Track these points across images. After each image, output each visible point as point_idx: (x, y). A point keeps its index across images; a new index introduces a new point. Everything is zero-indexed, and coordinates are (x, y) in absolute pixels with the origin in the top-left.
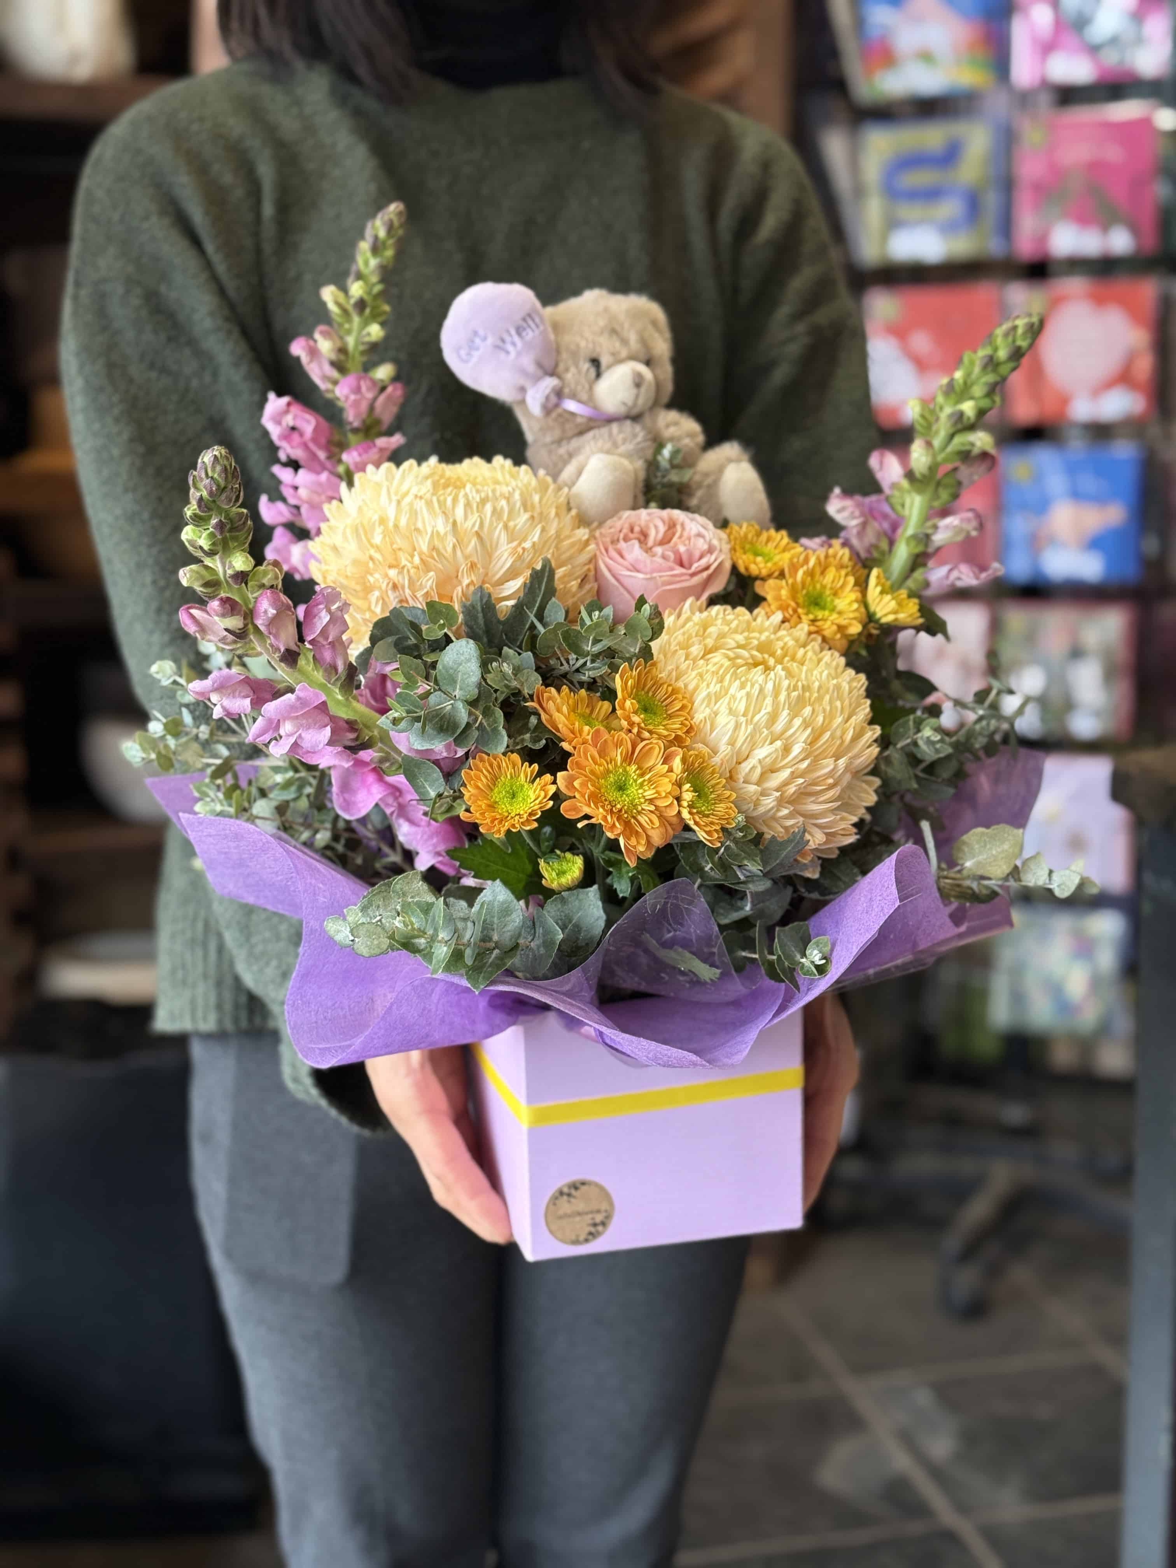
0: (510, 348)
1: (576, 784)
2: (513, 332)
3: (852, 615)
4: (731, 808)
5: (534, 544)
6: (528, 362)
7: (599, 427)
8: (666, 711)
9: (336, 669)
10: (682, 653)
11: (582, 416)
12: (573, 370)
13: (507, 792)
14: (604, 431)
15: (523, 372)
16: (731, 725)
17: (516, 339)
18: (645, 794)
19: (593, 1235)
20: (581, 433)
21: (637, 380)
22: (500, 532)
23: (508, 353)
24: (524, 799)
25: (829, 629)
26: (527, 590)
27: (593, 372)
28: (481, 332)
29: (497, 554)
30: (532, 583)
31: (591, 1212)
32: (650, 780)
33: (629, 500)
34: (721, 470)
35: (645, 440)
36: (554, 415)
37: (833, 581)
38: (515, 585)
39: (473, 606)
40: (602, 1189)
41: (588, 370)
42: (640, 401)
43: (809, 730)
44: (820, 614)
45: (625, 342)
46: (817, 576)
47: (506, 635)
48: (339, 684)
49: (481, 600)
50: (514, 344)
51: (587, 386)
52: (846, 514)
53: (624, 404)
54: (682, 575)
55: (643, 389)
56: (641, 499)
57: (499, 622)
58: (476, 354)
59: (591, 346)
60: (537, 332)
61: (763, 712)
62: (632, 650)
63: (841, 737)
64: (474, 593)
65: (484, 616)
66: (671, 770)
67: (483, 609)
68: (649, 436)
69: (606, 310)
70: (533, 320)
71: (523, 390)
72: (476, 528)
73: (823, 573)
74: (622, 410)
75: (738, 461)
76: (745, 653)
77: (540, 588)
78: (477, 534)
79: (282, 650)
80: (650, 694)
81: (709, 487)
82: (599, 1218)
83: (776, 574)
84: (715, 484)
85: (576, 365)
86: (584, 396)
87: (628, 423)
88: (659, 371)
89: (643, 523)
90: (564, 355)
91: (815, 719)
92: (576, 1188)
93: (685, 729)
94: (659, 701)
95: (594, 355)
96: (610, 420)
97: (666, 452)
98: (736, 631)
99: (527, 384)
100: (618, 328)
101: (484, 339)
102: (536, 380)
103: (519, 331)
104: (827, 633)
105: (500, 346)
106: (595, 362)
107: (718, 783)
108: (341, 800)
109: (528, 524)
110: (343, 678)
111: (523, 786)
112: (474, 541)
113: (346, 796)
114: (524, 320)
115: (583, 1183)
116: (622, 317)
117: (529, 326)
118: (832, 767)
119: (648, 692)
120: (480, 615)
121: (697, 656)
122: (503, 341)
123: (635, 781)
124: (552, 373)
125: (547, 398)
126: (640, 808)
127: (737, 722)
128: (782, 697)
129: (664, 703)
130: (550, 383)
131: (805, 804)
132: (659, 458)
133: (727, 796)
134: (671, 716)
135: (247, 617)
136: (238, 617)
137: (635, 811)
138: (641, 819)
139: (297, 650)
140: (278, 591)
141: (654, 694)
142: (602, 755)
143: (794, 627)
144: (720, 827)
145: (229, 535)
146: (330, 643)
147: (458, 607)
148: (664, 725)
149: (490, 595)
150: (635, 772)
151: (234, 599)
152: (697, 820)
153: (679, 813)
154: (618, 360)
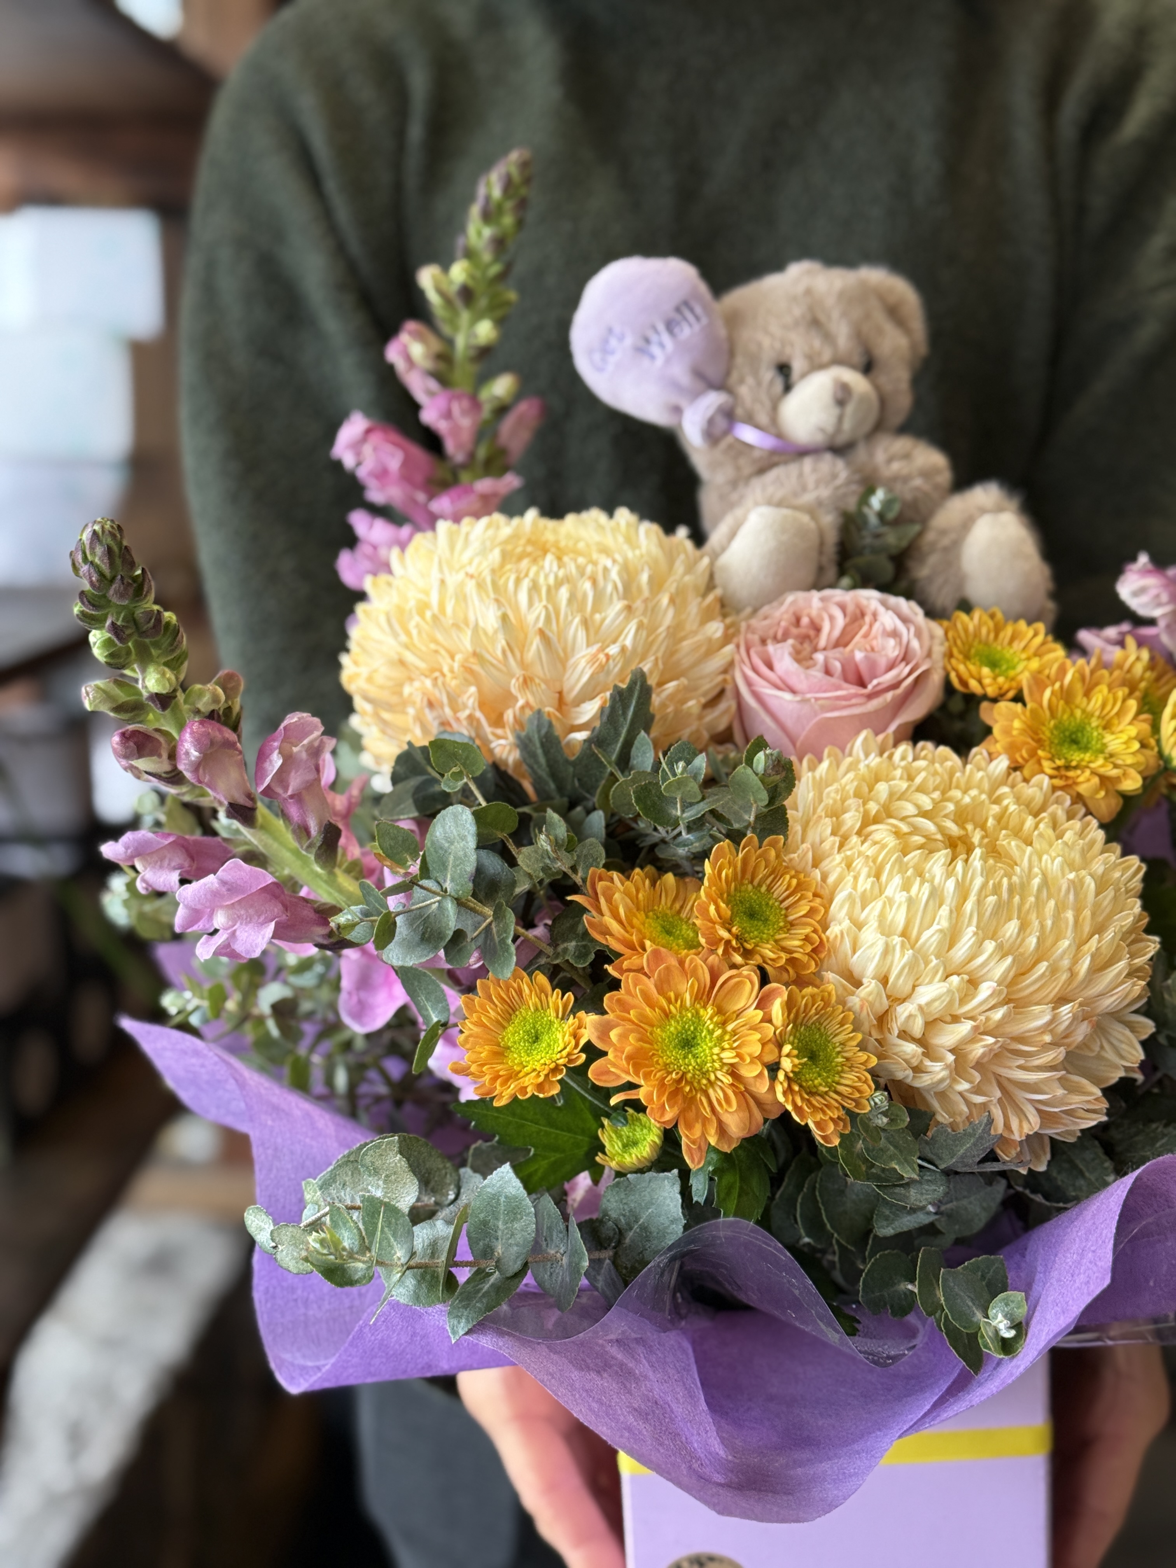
0: (655, 350)
1: (614, 1035)
2: (661, 327)
3: (1130, 760)
4: (866, 1082)
5: (623, 649)
6: (681, 372)
7: (786, 463)
8: (786, 916)
9: (307, 831)
10: (827, 825)
11: (761, 449)
12: (750, 380)
13: (527, 1032)
14: (792, 469)
15: (675, 385)
16: (879, 948)
17: (666, 338)
18: (723, 1055)
20: (762, 471)
21: (840, 395)
22: (576, 630)
23: (652, 357)
24: (549, 1045)
25: (1086, 784)
26: (605, 718)
27: (779, 384)
28: (617, 329)
29: (572, 661)
30: (613, 708)
32: (734, 1032)
33: (808, 573)
34: (967, 525)
35: (848, 482)
36: (724, 444)
37: (1104, 706)
38: (590, 710)
39: (529, 738)
41: (771, 382)
42: (847, 425)
43: (1009, 960)
44: (1076, 757)
45: (828, 337)
46: (1080, 699)
47: (579, 780)
48: (314, 850)
49: (539, 731)
50: (662, 345)
51: (768, 404)
52: (1144, 599)
53: (822, 430)
54: (856, 696)
55: (850, 409)
56: (831, 572)
57: (567, 761)
58: (612, 360)
59: (777, 345)
60: (697, 327)
61: (935, 927)
62: (746, 817)
63: (1070, 969)
64: (530, 720)
65: (546, 753)
66: (768, 1019)
67: (543, 745)
68: (857, 477)
69: (808, 292)
70: (692, 310)
71: (677, 410)
72: (541, 624)
73: (1087, 694)
74: (819, 439)
75: (999, 510)
76: (929, 826)
77: (625, 714)
78: (541, 632)
79: (226, 803)
80: (764, 889)
81: (946, 550)
83: (1011, 694)
84: (956, 546)
85: (756, 374)
86: (763, 418)
87: (828, 457)
88: (883, 380)
89: (814, 613)
90: (739, 360)
91: (1023, 940)
93: (809, 948)
94: (776, 900)
95: (784, 359)
96: (802, 452)
97: (877, 501)
98: (921, 789)
99: (683, 403)
100: (822, 318)
101: (621, 338)
102: (695, 395)
103: (670, 326)
104: (1082, 789)
105: (643, 348)
106: (784, 369)
107: (851, 1039)
108: (355, 999)
109: (621, 617)
110: (318, 844)
111: (551, 1023)
112: (536, 643)
113: (363, 995)
114: (678, 310)
116: (830, 301)
117: (685, 319)
118: (1047, 1018)
119: (760, 885)
120: (539, 751)
121: (852, 827)
122: (647, 341)
123: (711, 1033)
124: (721, 386)
125: (711, 422)
126: (712, 1077)
127: (887, 945)
128: (969, 906)
129: (786, 904)
131: (1010, 1068)
132: (866, 510)
133: (862, 1059)
134: (792, 924)
135: (173, 756)
136: (155, 758)
137: (704, 1081)
138: (711, 1091)
139: (249, 804)
140: (219, 721)
141: (769, 888)
142: (661, 991)
143: (1026, 780)
144: (842, 1112)
145: (147, 641)
146: (291, 797)
147: (511, 738)
148: (776, 941)
149: (550, 725)
150: (711, 1018)
151: (157, 730)
152: (799, 1103)
153: (772, 1089)
154: (816, 365)
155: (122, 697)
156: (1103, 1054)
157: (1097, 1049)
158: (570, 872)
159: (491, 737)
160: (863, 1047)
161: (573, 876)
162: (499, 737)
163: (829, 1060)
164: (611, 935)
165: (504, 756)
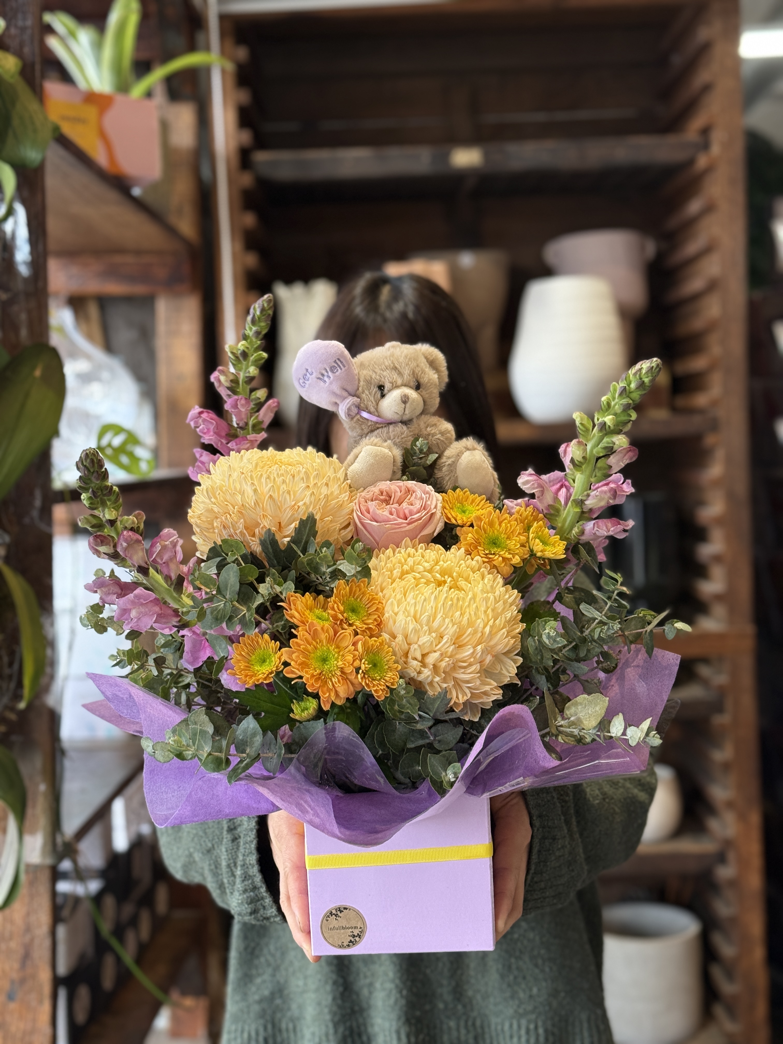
0: (326, 378)
1: (294, 656)
2: (329, 370)
3: (516, 552)
4: (396, 675)
5: (305, 504)
6: (336, 388)
7: (382, 427)
8: (367, 611)
9: (170, 579)
11: (372, 421)
12: (367, 392)
13: (260, 658)
14: (385, 430)
15: (334, 394)
16: (404, 622)
17: (330, 373)
18: (338, 664)
19: (352, 943)
20: (373, 431)
21: (403, 399)
22: (286, 496)
23: (325, 382)
24: (269, 663)
25: (498, 560)
26: (297, 532)
27: (379, 394)
28: (310, 370)
29: (284, 509)
30: (300, 528)
31: (352, 928)
32: (343, 655)
33: (389, 474)
34: (459, 455)
35: (408, 436)
36: (355, 419)
37: (506, 529)
38: (291, 529)
39: (265, 540)
40: (358, 913)
41: (376, 393)
42: (408, 412)
43: (456, 627)
44: (494, 550)
45: (400, 374)
46: (497, 526)
47: (286, 558)
48: (173, 587)
49: (269, 538)
50: (329, 377)
51: (374, 403)
52: (529, 485)
53: (397, 414)
54: (403, 523)
55: (408, 405)
57: (281, 551)
58: (308, 382)
59: (379, 377)
60: (344, 369)
62: (353, 571)
63: (482, 632)
64: (265, 533)
65: (273, 547)
66: (356, 650)
67: (271, 544)
68: (411, 434)
69: (393, 355)
70: (342, 362)
71: (336, 404)
72: (270, 493)
73: (500, 524)
74: (396, 418)
75: (475, 448)
76: (428, 575)
77: (305, 530)
78: (271, 497)
79: (136, 566)
80: (359, 600)
81: (450, 465)
82: (356, 932)
83: (469, 523)
84: (455, 465)
85: (369, 389)
86: (372, 409)
87: (400, 425)
88: (424, 393)
89: (389, 490)
90: (362, 384)
91: (462, 619)
92: (341, 912)
93: (376, 623)
94: (363, 604)
95: (381, 384)
96: (389, 423)
97: (419, 443)
98: (427, 561)
99: (338, 401)
100: (398, 366)
101: (311, 374)
102: (343, 398)
103: (332, 369)
104: (496, 563)
105: (321, 377)
106: (381, 387)
107: (391, 659)
108: (190, 656)
110: (175, 584)
111: (270, 655)
112: (269, 501)
115: (345, 909)
116: (402, 360)
117: (339, 367)
118: (471, 651)
119: (357, 598)
120: (269, 546)
121: (397, 575)
122: (322, 375)
123: (334, 656)
124: (354, 394)
125: (349, 409)
126: (334, 673)
127: (407, 621)
129: (367, 606)
130: (351, 400)
131: (458, 673)
132: (415, 447)
133: (395, 667)
134: (370, 614)
135: (115, 546)
136: (108, 546)
137: (330, 675)
138: (333, 680)
139: (146, 566)
140: (134, 531)
141: (361, 600)
142: (314, 639)
143: (472, 559)
144: (385, 687)
145: (105, 498)
146: (164, 563)
147: (258, 541)
148: (363, 621)
149: (274, 534)
150: (334, 650)
151: (109, 535)
152: (367, 682)
153: (356, 677)
154: (395, 386)
155: (94, 521)
156: (503, 672)
157: (499, 669)
158: (279, 594)
159: (250, 541)
160: (396, 662)
161: (281, 596)
162: (253, 541)
163: (382, 667)
164: (295, 618)
165: (255, 549)
